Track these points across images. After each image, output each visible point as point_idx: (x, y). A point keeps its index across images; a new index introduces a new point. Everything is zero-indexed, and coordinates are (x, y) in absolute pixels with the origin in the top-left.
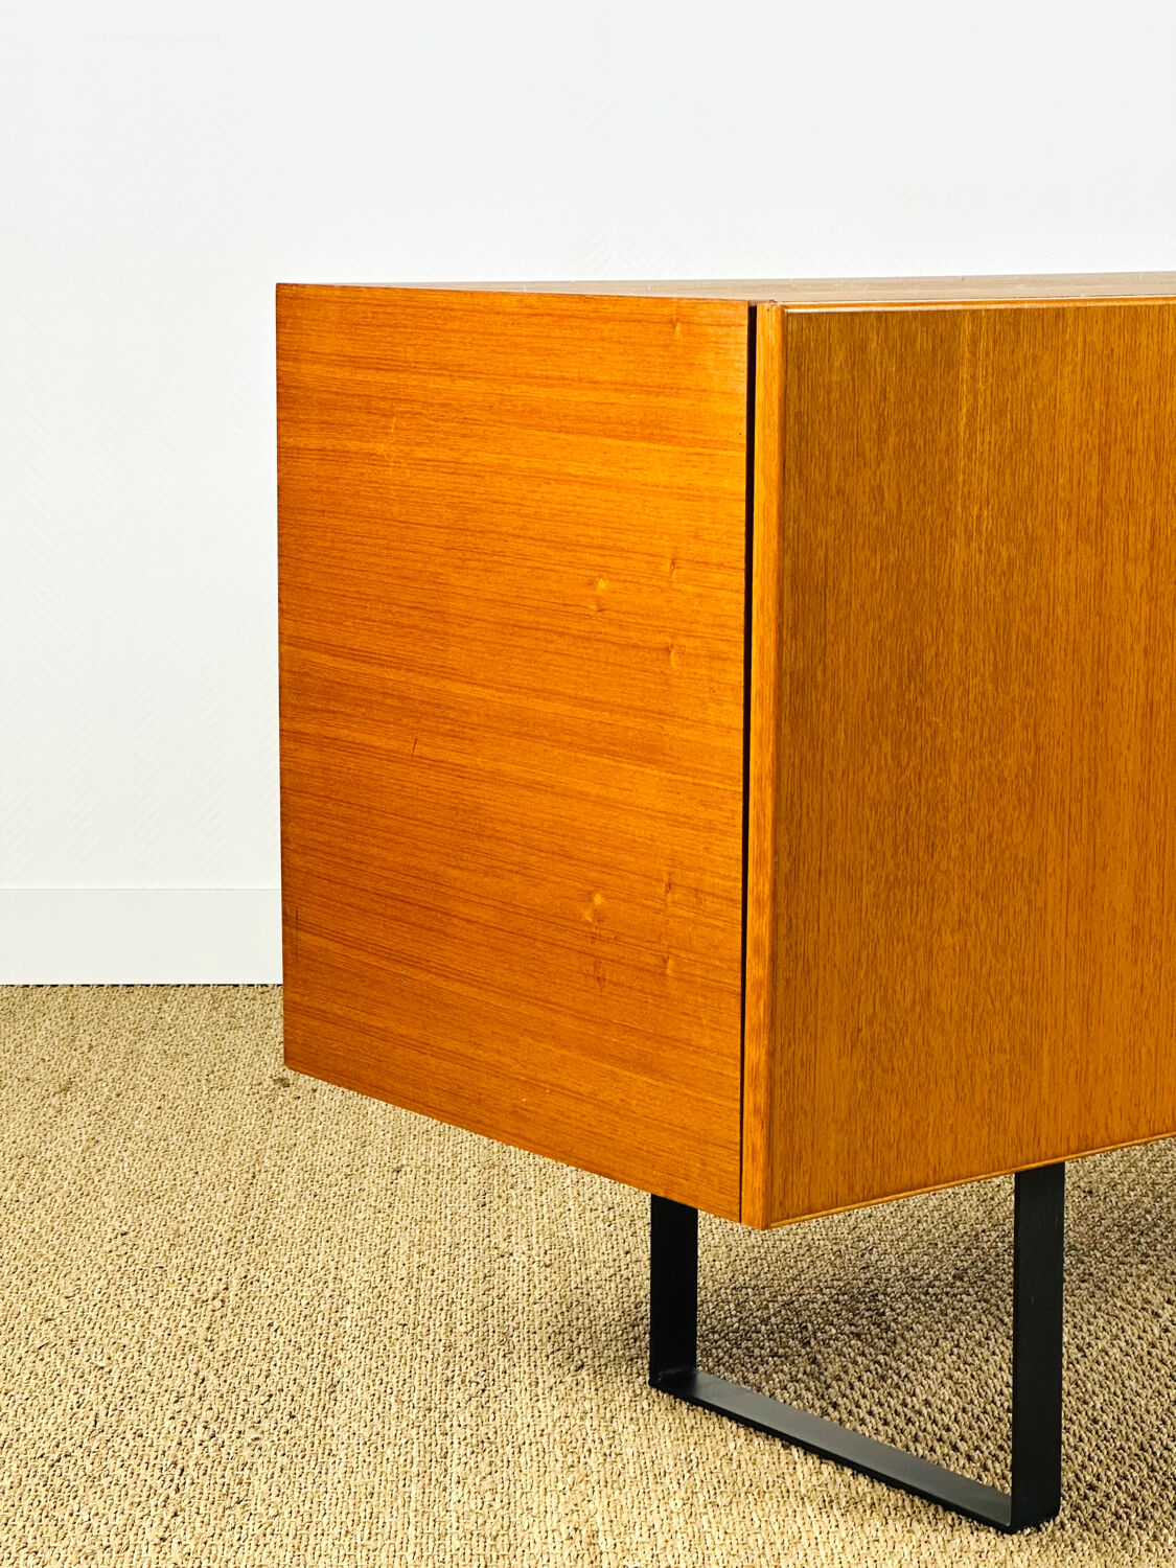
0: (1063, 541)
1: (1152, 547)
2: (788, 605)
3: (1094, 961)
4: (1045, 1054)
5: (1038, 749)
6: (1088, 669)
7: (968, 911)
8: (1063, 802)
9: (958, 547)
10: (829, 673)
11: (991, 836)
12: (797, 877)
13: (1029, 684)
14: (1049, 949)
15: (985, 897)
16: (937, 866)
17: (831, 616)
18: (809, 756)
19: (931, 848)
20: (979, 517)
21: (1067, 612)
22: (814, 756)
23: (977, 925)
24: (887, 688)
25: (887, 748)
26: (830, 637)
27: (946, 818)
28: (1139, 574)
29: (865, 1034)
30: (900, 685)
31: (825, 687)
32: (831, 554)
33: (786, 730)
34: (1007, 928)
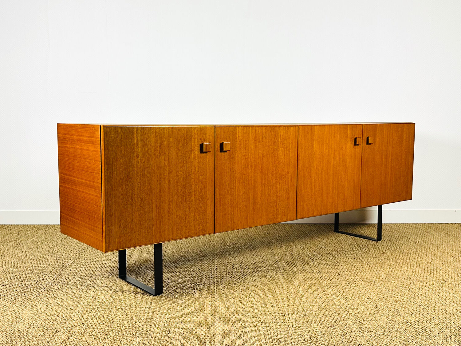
0: (153, 158)
1: (169, 159)
2: (106, 166)
3: (161, 216)
4: (153, 228)
5: (150, 186)
6: (159, 176)
7: (139, 209)
8: (155, 194)
9: (135, 159)
10: (113, 176)
11: (143, 198)
12: (109, 204)
13: (148, 178)
14: (153, 214)
15: (142, 207)
16: (133, 202)
17: (113, 168)
18: (110, 187)
19: (132, 200)
20: (139, 155)
21: (154, 168)
22: (111, 187)
23: (141, 211)
24: (124, 178)
25: (124, 186)
26: (113, 171)
27: (135, 196)
28: (167, 163)
29: (122, 225)
30: (126, 177)
31: (113, 177)
32: (113, 159)
33: (106, 183)
34: (146, 211)
